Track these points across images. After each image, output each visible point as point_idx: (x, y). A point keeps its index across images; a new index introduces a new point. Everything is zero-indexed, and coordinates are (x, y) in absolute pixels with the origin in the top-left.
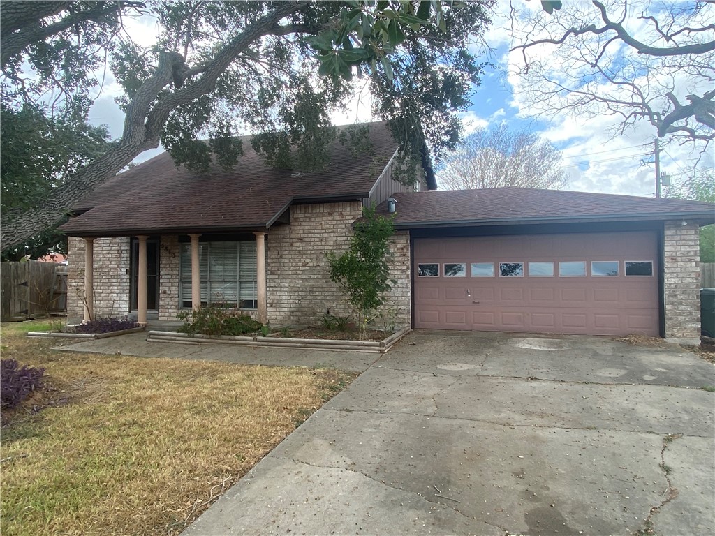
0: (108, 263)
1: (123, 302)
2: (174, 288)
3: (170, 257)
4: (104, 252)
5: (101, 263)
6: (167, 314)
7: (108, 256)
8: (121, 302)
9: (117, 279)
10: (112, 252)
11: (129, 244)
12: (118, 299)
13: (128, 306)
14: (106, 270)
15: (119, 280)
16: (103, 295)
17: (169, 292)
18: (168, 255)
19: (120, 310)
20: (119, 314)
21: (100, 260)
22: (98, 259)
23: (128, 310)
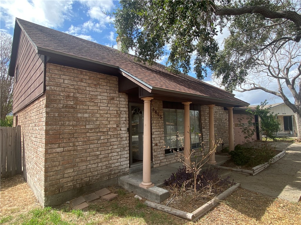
0: (107, 122)
1: (124, 159)
2: (162, 141)
3: (158, 118)
4: (102, 112)
5: (98, 123)
6: (159, 161)
7: (106, 116)
8: (122, 160)
9: (117, 138)
10: (111, 112)
11: (127, 106)
12: (119, 157)
13: (128, 162)
14: (105, 130)
15: (119, 139)
16: (101, 156)
17: (159, 145)
18: (157, 116)
19: (121, 167)
20: (120, 172)
21: (97, 120)
22: (95, 119)
23: (128, 165)
